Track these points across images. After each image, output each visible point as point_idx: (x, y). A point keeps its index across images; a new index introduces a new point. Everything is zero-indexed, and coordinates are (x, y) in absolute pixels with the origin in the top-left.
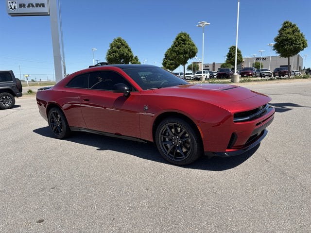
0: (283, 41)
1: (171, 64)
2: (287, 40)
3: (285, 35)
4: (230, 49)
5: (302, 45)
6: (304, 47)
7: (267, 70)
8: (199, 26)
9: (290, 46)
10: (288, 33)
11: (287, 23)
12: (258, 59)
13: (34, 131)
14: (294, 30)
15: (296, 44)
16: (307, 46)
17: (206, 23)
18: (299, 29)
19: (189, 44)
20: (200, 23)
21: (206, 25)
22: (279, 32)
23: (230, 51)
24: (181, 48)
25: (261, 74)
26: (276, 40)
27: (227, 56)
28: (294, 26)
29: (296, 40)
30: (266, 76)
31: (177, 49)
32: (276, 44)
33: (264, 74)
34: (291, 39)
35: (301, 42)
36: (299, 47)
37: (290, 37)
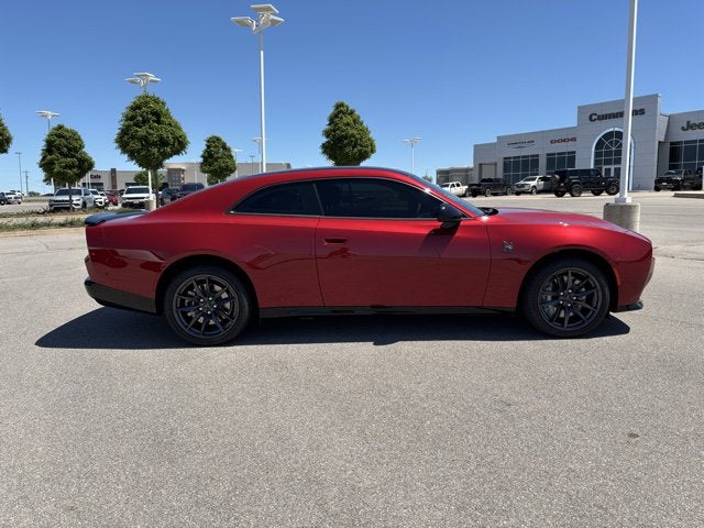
0: (341, 139)
1: (70, 167)
2: (346, 137)
3: (344, 128)
4: (208, 141)
5: (369, 148)
6: (373, 151)
8: (133, 82)
9: (354, 147)
10: (347, 124)
11: (341, 105)
13: (37, 344)
14: (355, 119)
15: (361, 146)
16: (375, 152)
17: (152, 77)
18: (361, 120)
19: (170, 125)
20: (139, 76)
21: (152, 81)
22: (330, 120)
23: (208, 147)
24: (151, 131)
26: (327, 134)
27: (203, 156)
28: (352, 112)
29: (361, 139)
31: (142, 132)
32: (328, 142)
34: (353, 136)
35: (368, 143)
36: (365, 151)
37: (351, 132)
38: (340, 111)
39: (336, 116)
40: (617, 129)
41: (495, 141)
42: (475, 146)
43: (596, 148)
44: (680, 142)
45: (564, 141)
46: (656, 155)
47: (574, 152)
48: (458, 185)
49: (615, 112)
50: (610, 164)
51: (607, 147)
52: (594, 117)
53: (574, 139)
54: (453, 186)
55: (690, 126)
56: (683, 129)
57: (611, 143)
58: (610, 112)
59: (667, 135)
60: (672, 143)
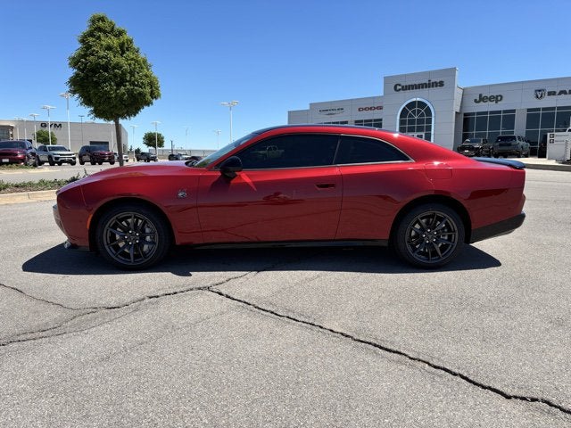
2: (105, 68)
3: (102, 53)
5: (148, 90)
6: (154, 95)
7: (63, 149)
9: (119, 85)
10: (109, 48)
11: (102, 19)
12: (44, 125)
14: (123, 43)
15: (133, 84)
16: (159, 95)
22: (82, 41)
25: (50, 157)
26: (75, 62)
28: (121, 33)
29: (132, 74)
30: (64, 161)
32: (77, 75)
33: (57, 158)
34: (118, 66)
35: (146, 81)
36: (140, 94)
37: (115, 60)
38: (99, 27)
39: (91, 34)
40: (418, 99)
41: (308, 108)
42: (289, 112)
43: (401, 116)
44: (474, 114)
45: (371, 109)
46: (454, 125)
47: (381, 120)
48: (275, 149)
49: (417, 83)
50: (422, 131)
51: (410, 116)
52: (399, 87)
53: (381, 108)
54: (270, 149)
55: (482, 99)
56: (476, 101)
57: (414, 112)
58: (413, 83)
59: (461, 107)
60: (465, 115)
